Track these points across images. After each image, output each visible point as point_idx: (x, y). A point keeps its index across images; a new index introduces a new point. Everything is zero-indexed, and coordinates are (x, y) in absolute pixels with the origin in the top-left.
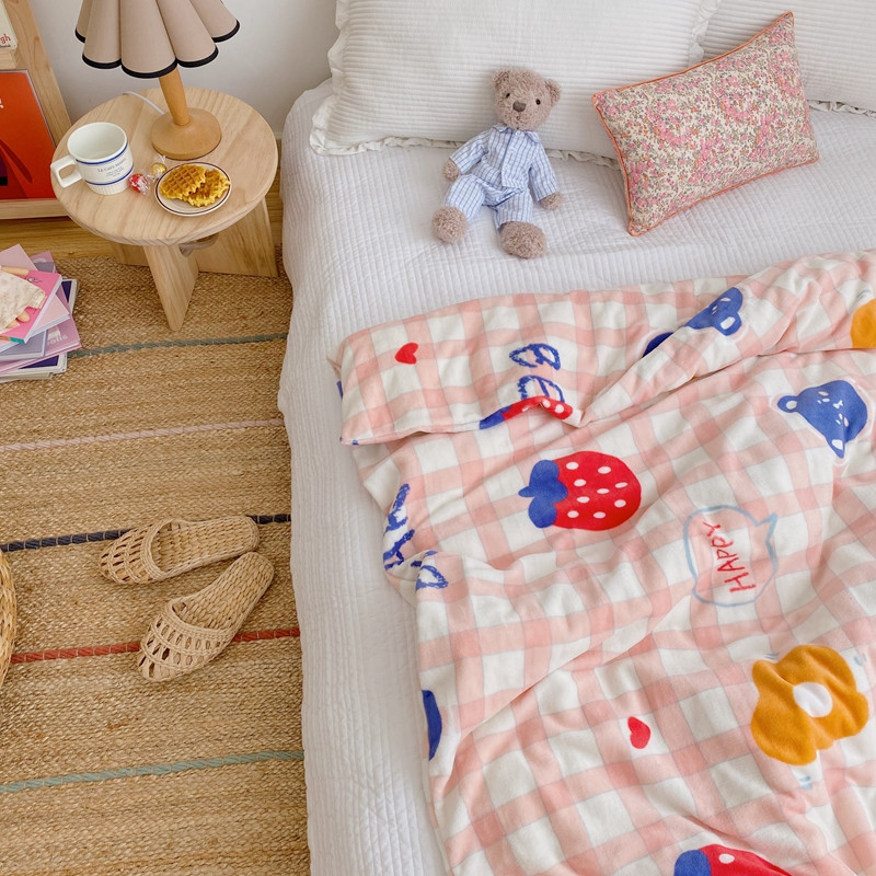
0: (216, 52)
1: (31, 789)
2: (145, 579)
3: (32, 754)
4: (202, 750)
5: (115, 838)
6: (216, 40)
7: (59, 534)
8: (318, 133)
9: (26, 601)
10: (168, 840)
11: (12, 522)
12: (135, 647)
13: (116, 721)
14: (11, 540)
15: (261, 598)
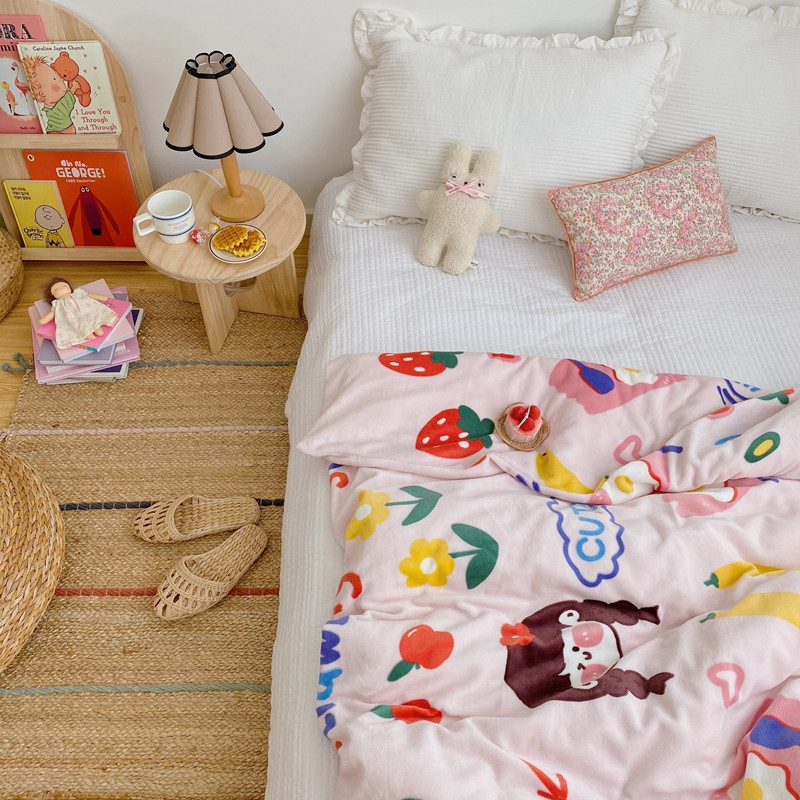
0: (264, 143)
1: (57, 693)
2: (166, 539)
3: (62, 667)
4: (193, 677)
5: (116, 739)
6: (265, 135)
7: (105, 501)
8: (339, 209)
9: (73, 549)
10: (157, 745)
11: (71, 488)
12: (153, 592)
13: (130, 648)
14: (68, 502)
15: (255, 562)
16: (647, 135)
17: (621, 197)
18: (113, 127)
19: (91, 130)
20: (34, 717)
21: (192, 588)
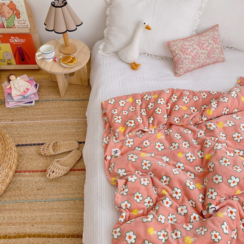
0: (76, 29)
1: (17, 203)
2: (49, 154)
3: (18, 194)
4: (60, 197)
5: (36, 216)
6: (77, 26)
7: (29, 143)
8: (100, 50)
9: (20, 158)
10: (49, 218)
11: (18, 140)
12: (45, 171)
13: (39, 188)
14: (18, 144)
15: (78, 161)
16: (197, 25)
17: (189, 44)
18: (28, 25)
19: (20, 27)
20: (10, 210)
21: (58, 169)
